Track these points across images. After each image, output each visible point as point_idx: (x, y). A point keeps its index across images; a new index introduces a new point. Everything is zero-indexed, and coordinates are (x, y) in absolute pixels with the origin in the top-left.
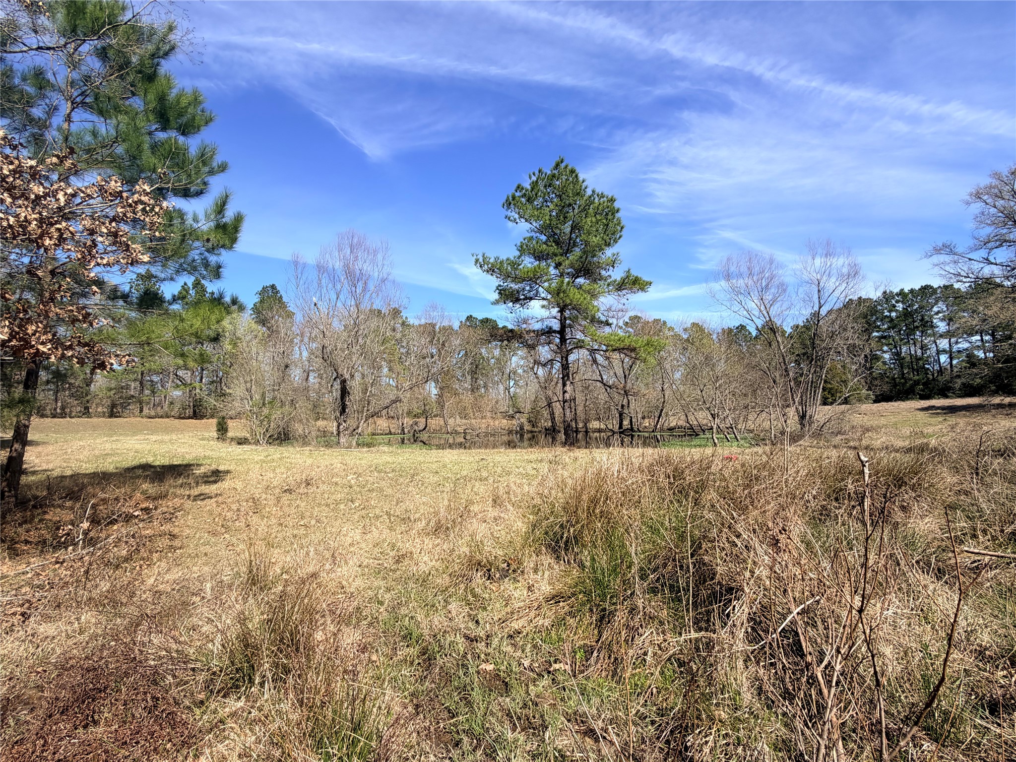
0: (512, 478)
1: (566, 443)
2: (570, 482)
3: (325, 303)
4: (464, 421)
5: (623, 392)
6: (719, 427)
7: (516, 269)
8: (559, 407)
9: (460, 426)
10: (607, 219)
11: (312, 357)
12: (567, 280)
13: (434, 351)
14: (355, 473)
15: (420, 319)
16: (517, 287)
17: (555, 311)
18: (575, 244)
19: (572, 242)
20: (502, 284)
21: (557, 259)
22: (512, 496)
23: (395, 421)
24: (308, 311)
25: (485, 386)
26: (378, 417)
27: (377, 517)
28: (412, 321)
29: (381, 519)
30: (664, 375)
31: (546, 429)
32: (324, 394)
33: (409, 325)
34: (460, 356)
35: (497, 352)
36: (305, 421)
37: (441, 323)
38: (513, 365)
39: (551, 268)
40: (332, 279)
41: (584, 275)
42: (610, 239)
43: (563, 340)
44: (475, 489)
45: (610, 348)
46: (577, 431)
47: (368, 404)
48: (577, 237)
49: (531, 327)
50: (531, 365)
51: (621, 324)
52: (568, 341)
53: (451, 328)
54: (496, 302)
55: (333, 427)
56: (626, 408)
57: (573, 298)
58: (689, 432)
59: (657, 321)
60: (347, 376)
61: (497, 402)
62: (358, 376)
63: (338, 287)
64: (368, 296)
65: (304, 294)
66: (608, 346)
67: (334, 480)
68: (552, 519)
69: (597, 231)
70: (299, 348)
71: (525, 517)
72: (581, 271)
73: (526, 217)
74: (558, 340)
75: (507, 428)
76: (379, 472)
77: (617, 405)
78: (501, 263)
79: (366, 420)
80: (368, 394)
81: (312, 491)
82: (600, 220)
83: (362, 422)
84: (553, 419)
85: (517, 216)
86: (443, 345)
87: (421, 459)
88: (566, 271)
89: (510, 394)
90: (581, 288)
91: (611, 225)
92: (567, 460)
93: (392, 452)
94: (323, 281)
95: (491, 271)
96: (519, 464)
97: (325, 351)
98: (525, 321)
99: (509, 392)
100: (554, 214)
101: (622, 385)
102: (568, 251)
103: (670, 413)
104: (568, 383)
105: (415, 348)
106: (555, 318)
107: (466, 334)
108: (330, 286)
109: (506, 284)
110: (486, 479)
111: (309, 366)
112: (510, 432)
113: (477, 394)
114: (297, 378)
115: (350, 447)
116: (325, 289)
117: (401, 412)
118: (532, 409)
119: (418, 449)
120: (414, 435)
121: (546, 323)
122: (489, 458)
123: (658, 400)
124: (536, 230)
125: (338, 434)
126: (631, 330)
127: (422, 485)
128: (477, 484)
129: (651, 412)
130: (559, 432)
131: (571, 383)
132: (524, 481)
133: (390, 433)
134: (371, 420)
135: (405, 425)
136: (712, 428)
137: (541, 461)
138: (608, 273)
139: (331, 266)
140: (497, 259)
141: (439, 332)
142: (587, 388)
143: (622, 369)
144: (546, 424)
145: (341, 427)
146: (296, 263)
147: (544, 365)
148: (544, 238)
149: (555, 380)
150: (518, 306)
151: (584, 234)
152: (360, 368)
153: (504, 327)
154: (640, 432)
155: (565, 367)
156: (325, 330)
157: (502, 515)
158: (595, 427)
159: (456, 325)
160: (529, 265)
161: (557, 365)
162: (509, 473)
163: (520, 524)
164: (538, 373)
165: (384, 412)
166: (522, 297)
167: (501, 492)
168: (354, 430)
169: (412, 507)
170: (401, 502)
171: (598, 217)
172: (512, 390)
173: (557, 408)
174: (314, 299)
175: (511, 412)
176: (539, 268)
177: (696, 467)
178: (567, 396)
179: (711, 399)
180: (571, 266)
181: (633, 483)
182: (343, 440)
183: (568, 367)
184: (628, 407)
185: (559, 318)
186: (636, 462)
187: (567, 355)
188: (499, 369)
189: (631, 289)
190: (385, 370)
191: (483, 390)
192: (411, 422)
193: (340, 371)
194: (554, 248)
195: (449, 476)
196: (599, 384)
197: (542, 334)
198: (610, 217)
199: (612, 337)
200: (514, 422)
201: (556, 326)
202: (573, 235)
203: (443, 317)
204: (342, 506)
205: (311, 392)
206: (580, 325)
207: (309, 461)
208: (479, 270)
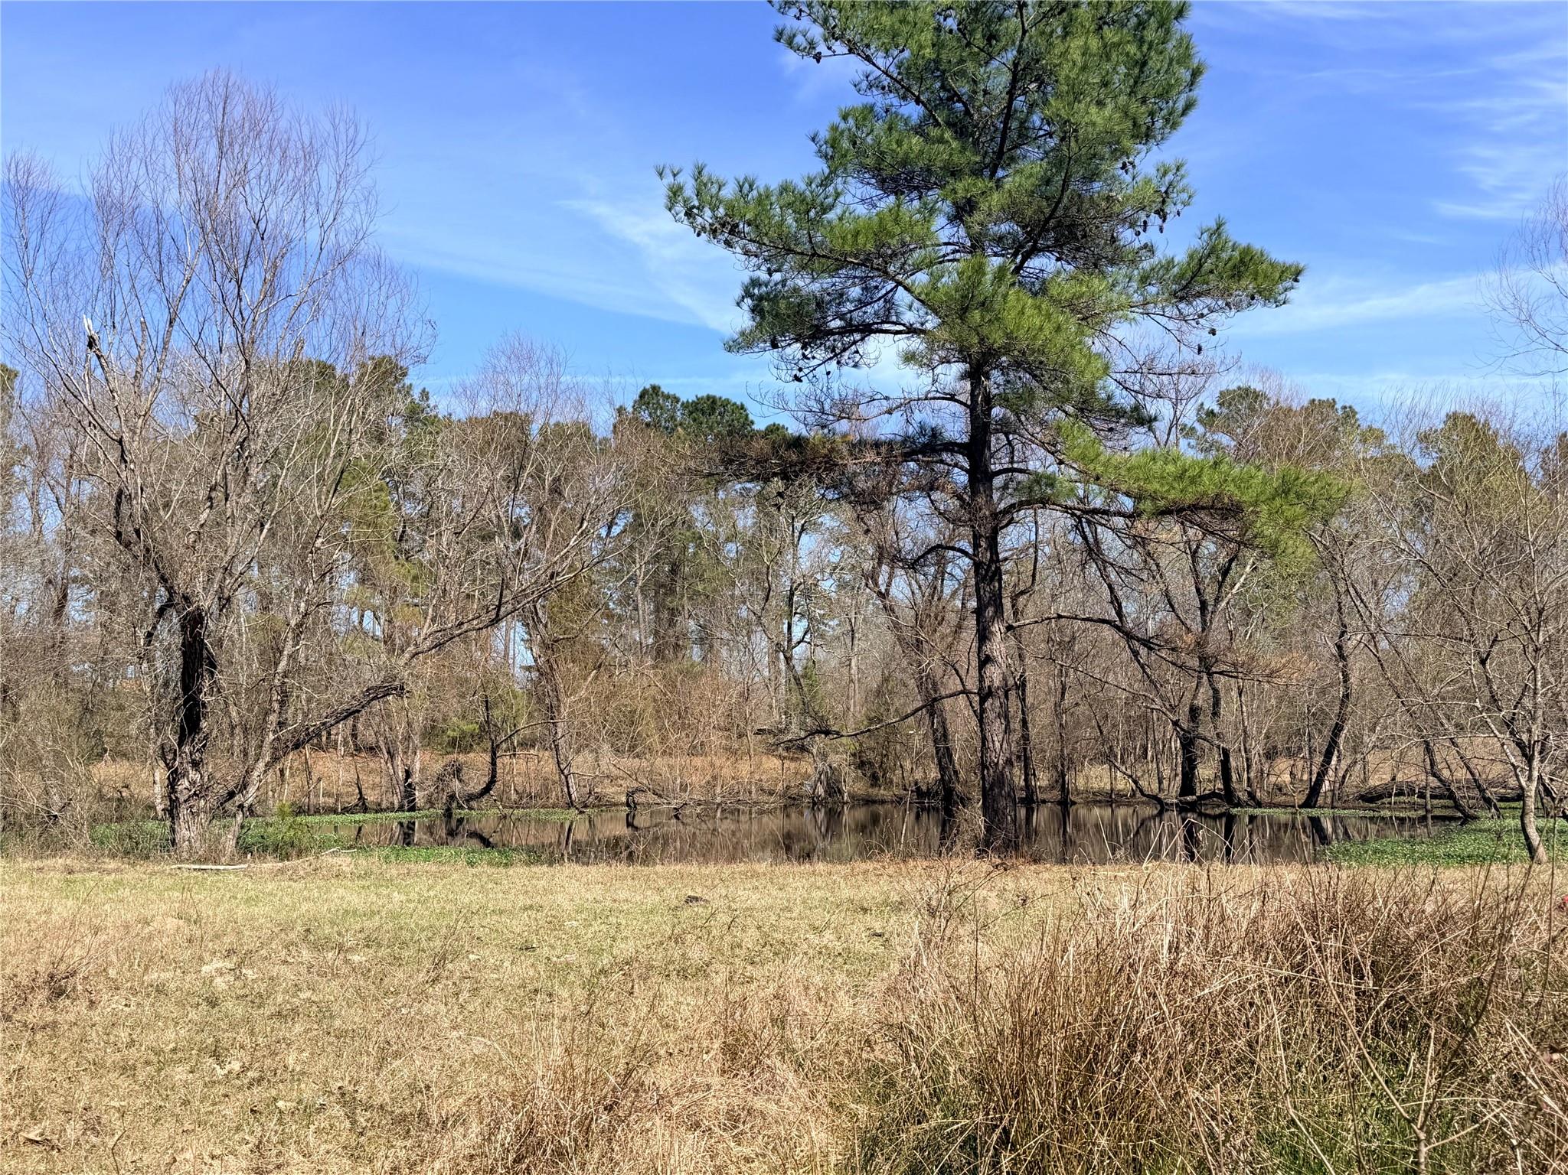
0: (796, 969)
1: (988, 844)
2: (998, 982)
3: (127, 338)
4: (628, 762)
5: (1194, 663)
6: (1548, 792)
7: (814, 223)
8: (968, 712)
9: (613, 779)
10: (1141, 41)
11: (78, 529)
12: (996, 262)
13: (523, 512)
14: (231, 952)
15: (473, 401)
16: (816, 287)
17: (951, 374)
18: (1025, 135)
19: (1014, 125)
20: (763, 275)
21: (959, 186)
22: (794, 1033)
23: (380, 762)
24: (64, 365)
25: (705, 639)
26: (319, 747)
27: (307, 1112)
28: (443, 405)
29: (321, 1122)
30: (1346, 601)
31: (920, 793)
32: (120, 664)
33: (433, 421)
34: (616, 530)
35: (746, 519)
36: (49, 762)
37: (549, 414)
38: (805, 564)
39: (940, 221)
40: (153, 252)
41: (1058, 245)
42: (1152, 114)
43: (980, 476)
44: (662, 1010)
45: (1147, 505)
46: (1030, 801)
47: (282, 703)
48: (1032, 106)
49: (867, 431)
50: (868, 566)
51: (1189, 417)
52: (998, 481)
53: (583, 431)
54: (743, 343)
55: (152, 783)
56: (1205, 718)
57: (1018, 327)
58: (1438, 807)
59: (1319, 408)
60: (207, 602)
61: (745, 696)
62: (245, 602)
63: (175, 278)
64: (280, 316)
65: (49, 307)
66: (1138, 498)
67: (153, 976)
68: (936, 1118)
69: (1105, 84)
70: (33, 497)
71: (838, 1109)
72: (1044, 229)
73: (849, 35)
74: (961, 478)
75: (780, 787)
76: (318, 947)
77: (1173, 709)
78: (760, 201)
79: (275, 759)
80: (283, 664)
81: (71, 1017)
82: (1117, 45)
83: (261, 765)
84: (944, 756)
85: (817, 32)
86: (556, 491)
87: (469, 897)
88: (994, 229)
89: (790, 667)
90: (1044, 290)
91: (1155, 62)
92: (993, 903)
93: (367, 874)
94: (121, 258)
95: (726, 230)
96: (819, 917)
97: (125, 509)
98: (846, 409)
99: (788, 659)
100: (951, 23)
101: (1190, 639)
102: (1000, 158)
103: (1370, 740)
104: (997, 628)
105: (456, 503)
106: (952, 398)
107: (638, 456)
108: (146, 275)
109: (777, 277)
110: (703, 971)
111: (68, 565)
112: (791, 802)
113: (674, 666)
114: (22, 608)
115: (212, 856)
116: (126, 286)
117: (401, 731)
118: (871, 721)
119: (462, 862)
120: (448, 814)
121: (918, 416)
122: (716, 897)
123: (1323, 691)
124: (886, 81)
125: (172, 811)
126: (1225, 439)
127: (475, 992)
128: (669, 989)
129: (1299, 733)
130: (965, 801)
131: (1009, 628)
132: (840, 977)
133: (363, 806)
134: (291, 760)
135: (416, 778)
136: (1521, 796)
137: (899, 907)
138: (1144, 238)
139: (148, 204)
140: (745, 186)
141: (542, 446)
142: (1067, 646)
143: (1190, 581)
144: (919, 775)
145: (184, 783)
146: (21, 193)
147: (913, 565)
148: (913, 111)
149: (952, 618)
150: (820, 354)
151: (1058, 96)
152: (255, 572)
153: (774, 429)
154: (1259, 805)
155: (987, 571)
156: (126, 437)
157: (758, 1103)
158: (1095, 785)
159: (602, 422)
160: (861, 210)
161: (960, 567)
162: (783, 951)
163: (820, 1136)
164: (893, 591)
165: (341, 731)
166: (836, 324)
167: (756, 1014)
168: (231, 795)
169: (434, 1074)
170: (397, 1055)
171: (1109, 33)
172: (799, 652)
173: (960, 716)
174: (87, 322)
175: (795, 731)
176: (897, 221)
177: (1457, 934)
178: (994, 675)
179: (1516, 691)
180: (1012, 212)
181: (1226, 992)
182: (187, 831)
183: (998, 573)
184: (1215, 714)
185: (965, 398)
186: (1241, 914)
187: (995, 531)
188: (755, 575)
189: (1226, 292)
190: (347, 581)
191: (696, 653)
192: (437, 767)
193: (180, 583)
194: (949, 149)
195: (571, 958)
196: (1107, 632)
197: (907, 456)
198: (1150, 34)
199: (1157, 467)
200: (807, 766)
201: (955, 425)
202: (1019, 102)
203: (554, 391)
204: (180, 1073)
205: (71, 659)
206: (1042, 423)
207: (63, 908)
208: (684, 227)
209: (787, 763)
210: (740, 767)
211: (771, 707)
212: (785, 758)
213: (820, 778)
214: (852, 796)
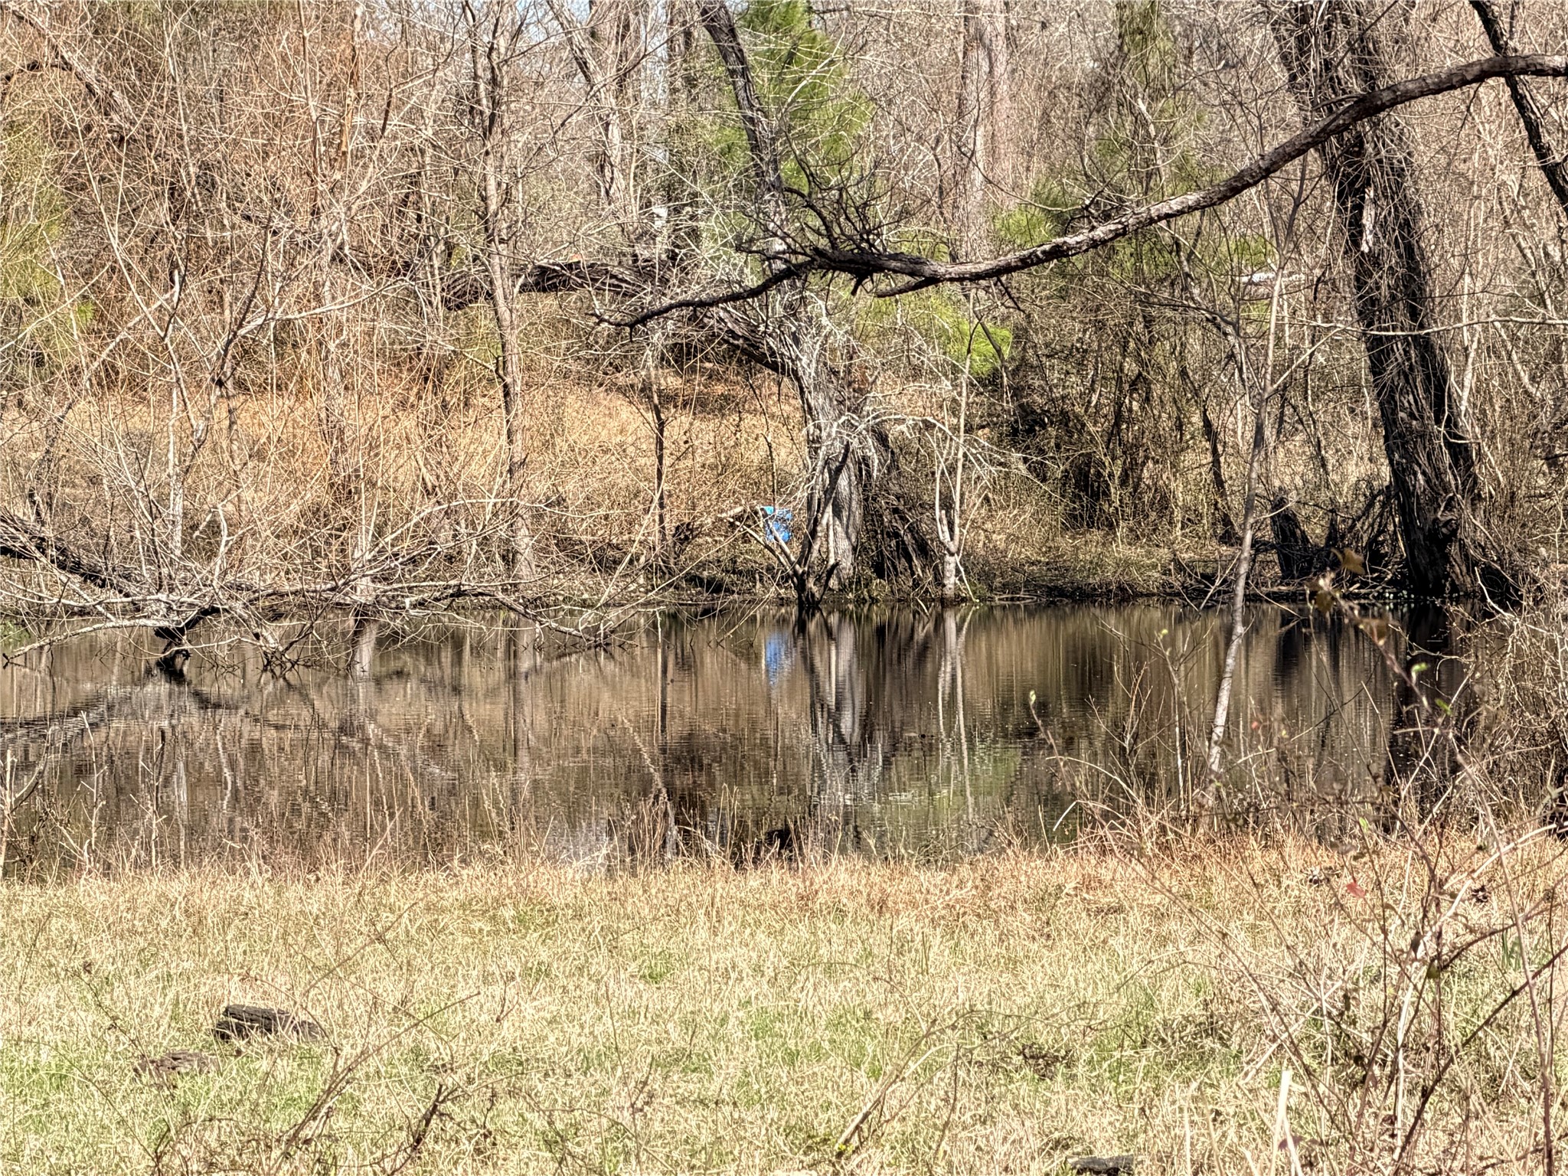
209: (679, 423)
210: (464, 440)
211: (601, 161)
212: (669, 398)
213: (831, 489)
214: (980, 570)
